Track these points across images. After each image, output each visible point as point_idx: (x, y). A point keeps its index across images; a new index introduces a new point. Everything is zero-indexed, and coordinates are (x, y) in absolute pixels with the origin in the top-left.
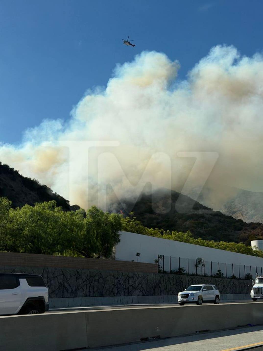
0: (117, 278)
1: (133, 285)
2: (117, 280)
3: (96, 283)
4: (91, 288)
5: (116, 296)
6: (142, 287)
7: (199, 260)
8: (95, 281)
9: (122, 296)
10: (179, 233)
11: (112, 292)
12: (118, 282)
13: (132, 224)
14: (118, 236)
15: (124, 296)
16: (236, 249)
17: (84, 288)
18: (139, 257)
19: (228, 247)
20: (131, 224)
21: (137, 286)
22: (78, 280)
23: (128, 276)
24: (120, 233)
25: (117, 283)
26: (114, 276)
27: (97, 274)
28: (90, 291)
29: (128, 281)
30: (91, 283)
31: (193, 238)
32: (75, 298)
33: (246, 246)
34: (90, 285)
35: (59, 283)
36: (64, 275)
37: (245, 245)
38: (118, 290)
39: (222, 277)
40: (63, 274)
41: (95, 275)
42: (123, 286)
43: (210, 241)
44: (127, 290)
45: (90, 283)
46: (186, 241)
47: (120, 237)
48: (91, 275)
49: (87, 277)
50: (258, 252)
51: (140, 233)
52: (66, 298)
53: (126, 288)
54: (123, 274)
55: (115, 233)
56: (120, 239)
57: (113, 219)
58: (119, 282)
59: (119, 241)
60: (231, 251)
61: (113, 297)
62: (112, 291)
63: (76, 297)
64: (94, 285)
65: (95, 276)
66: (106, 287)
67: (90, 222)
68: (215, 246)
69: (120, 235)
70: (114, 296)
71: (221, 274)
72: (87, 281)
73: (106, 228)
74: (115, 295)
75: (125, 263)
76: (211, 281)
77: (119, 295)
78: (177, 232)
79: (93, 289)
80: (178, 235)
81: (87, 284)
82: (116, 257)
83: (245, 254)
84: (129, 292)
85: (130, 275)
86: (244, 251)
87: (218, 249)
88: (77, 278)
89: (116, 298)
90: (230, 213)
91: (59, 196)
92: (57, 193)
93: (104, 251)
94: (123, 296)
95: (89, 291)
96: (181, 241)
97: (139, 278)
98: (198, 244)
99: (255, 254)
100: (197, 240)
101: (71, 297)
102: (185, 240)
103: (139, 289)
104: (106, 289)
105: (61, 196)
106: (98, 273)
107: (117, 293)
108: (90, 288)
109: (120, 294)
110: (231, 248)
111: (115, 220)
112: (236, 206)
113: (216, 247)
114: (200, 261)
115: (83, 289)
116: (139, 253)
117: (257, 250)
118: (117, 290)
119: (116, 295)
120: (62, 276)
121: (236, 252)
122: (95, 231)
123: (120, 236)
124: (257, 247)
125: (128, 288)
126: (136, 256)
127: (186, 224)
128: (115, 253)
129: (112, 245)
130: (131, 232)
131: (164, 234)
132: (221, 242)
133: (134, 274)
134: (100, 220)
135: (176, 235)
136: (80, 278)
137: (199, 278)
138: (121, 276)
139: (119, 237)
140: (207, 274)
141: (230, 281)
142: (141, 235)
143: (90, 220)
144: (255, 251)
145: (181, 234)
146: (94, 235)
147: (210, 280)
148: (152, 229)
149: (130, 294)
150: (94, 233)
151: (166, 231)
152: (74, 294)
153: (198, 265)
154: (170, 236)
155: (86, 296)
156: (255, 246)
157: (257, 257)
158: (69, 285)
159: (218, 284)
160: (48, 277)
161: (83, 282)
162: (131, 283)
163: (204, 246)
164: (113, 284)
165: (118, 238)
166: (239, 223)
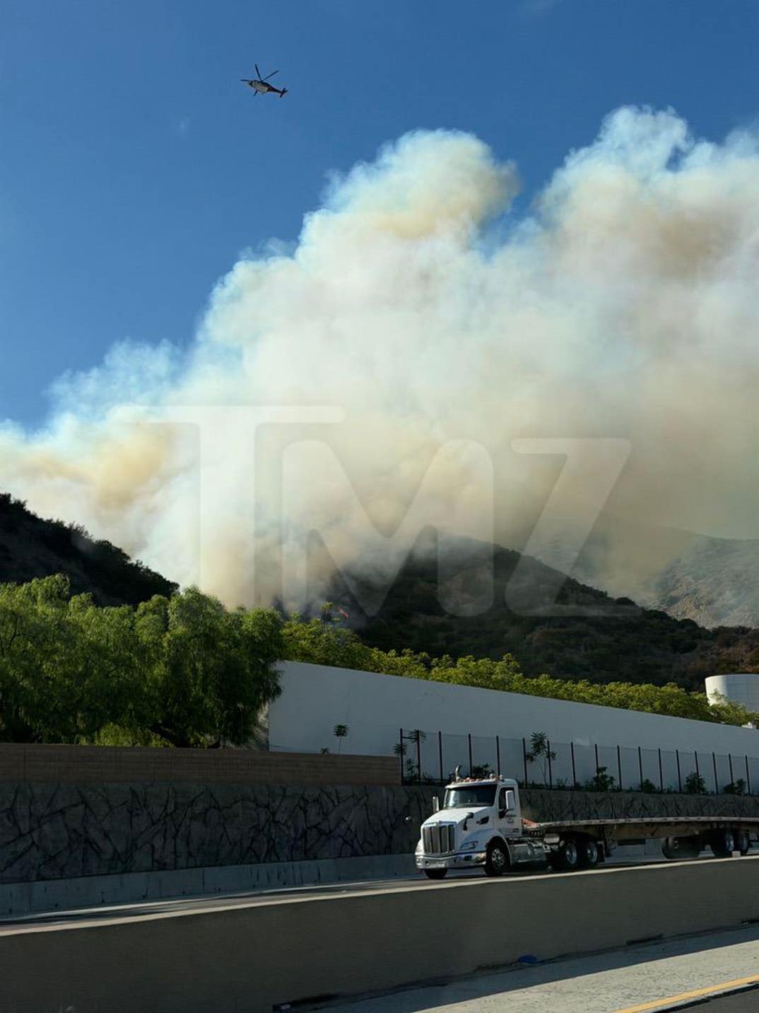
0: (267, 806)
1: (319, 824)
2: (266, 813)
3: (197, 827)
4: (178, 841)
5: (264, 862)
6: (349, 829)
7: (538, 741)
8: (191, 818)
9: (283, 861)
10: (481, 661)
11: (250, 851)
12: (271, 819)
13: (326, 641)
14: (275, 675)
15: (293, 860)
16: (657, 704)
17: (155, 844)
18: (344, 737)
19: (632, 698)
20: (324, 641)
21: (332, 827)
22: (134, 819)
23: (303, 798)
24: (279, 666)
25: (267, 821)
26: (255, 801)
27: (199, 796)
28: (175, 852)
29: (305, 812)
30: (180, 825)
31: (521, 674)
32: (125, 875)
33: (685, 694)
34: (177, 831)
35: (68, 830)
36: (87, 806)
37: (683, 689)
38: (271, 842)
39: (610, 787)
40: (84, 801)
41: (193, 801)
42: (289, 828)
43: (576, 682)
44: (299, 843)
45: (175, 827)
46: (502, 685)
47: (279, 679)
48: (180, 800)
49: (166, 809)
50: (723, 709)
51: (354, 665)
52: (95, 877)
53: (298, 836)
54: (288, 793)
55: (264, 667)
56: (279, 684)
57: (255, 624)
58: (274, 818)
59: (278, 691)
60: (642, 711)
61: (254, 866)
62: (250, 848)
63: (130, 872)
64: (189, 832)
65: (192, 803)
66: (230, 834)
67: (180, 638)
68: (593, 697)
69: (280, 674)
70: (259, 862)
71: (608, 779)
72: (168, 818)
73: (233, 652)
74: (262, 859)
75: (293, 759)
76: (570, 803)
77: (274, 858)
78: (473, 659)
79: (188, 844)
80: (477, 667)
81: (166, 830)
82: (270, 743)
83: (684, 717)
84: (308, 846)
85: (309, 795)
86: (679, 707)
87: (599, 704)
88: (130, 812)
89: (263, 868)
90: (663, 602)
91: (148, 571)
92: (141, 563)
93: (229, 724)
94: (288, 861)
95: (173, 850)
96: (484, 687)
97: (339, 802)
98: (539, 692)
99: (715, 716)
100: (535, 680)
101: (112, 872)
102: (497, 681)
103: (340, 836)
104: (230, 843)
105: (154, 570)
106: (202, 793)
107: (268, 852)
108: (175, 841)
109: (277, 855)
110: (640, 700)
111: (263, 628)
112: (678, 581)
113: (594, 701)
114: (539, 743)
115: (153, 847)
116: (343, 725)
117: (723, 703)
118: (269, 842)
119: (264, 859)
120: (82, 807)
121: (655, 711)
122: (199, 665)
123: (279, 676)
124: (723, 696)
125: (305, 834)
126: (336, 736)
127: (531, 638)
128: (266, 731)
129: (257, 706)
130: (326, 663)
131: (434, 667)
132: (612, 685)
133: (322, 790)
134: (212, 629)
135: (468, 667)
136: (139, 812)
137: (533, 794)
138: (280, 798)
139: (277, 679)
140: (562, 781)
141: (630, 799)
142: (356, 671)
143: (181, 629)
144: (714, 708)
145: (484, 663)
146: (195, 678)
147: (569, 799)
148: (393, 653)
149: (310, 854)
150: (195, 670)
151: (440, 658)
152: (122, 863)
153: (535, 755)
154: (451, 671)
155: (162, 866)
156: (716, 693)
157: (722, 726)
158: (106, 836)
159: (595, 812)
160: (31, 814)
161: (153, 824)
162: (314, 818)
163: (556, 697)
164: (255, 824)
165: (275, 684)
166: (684, 631)
